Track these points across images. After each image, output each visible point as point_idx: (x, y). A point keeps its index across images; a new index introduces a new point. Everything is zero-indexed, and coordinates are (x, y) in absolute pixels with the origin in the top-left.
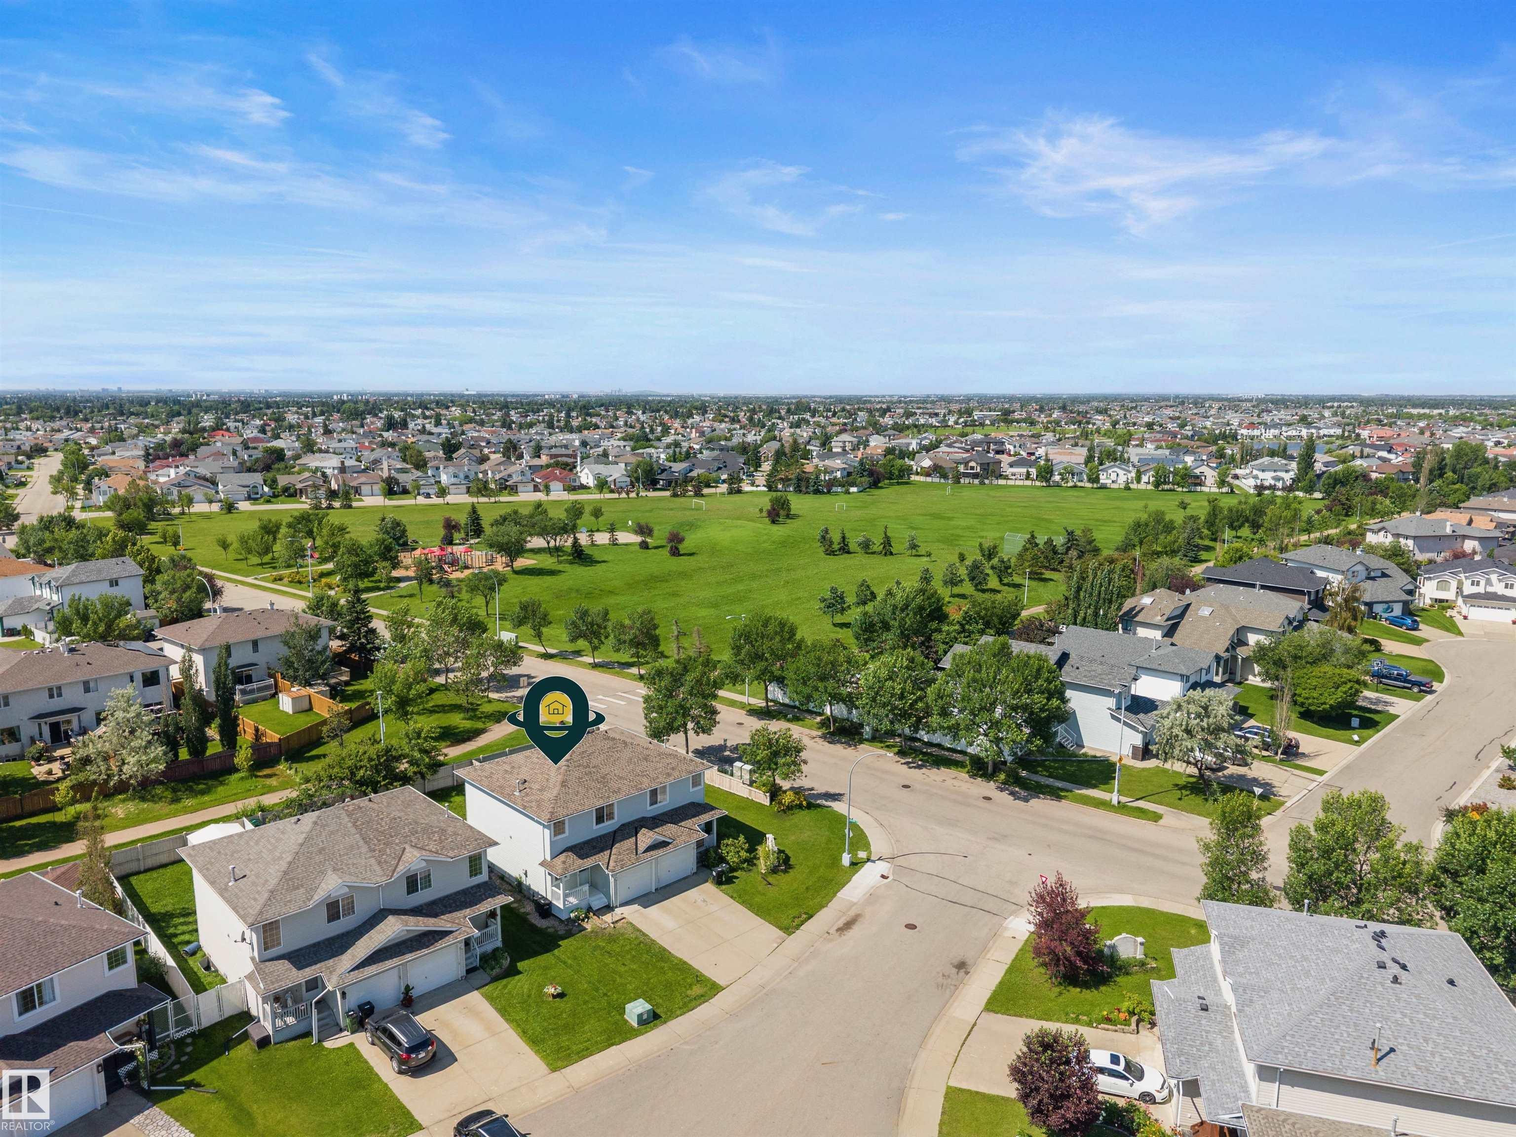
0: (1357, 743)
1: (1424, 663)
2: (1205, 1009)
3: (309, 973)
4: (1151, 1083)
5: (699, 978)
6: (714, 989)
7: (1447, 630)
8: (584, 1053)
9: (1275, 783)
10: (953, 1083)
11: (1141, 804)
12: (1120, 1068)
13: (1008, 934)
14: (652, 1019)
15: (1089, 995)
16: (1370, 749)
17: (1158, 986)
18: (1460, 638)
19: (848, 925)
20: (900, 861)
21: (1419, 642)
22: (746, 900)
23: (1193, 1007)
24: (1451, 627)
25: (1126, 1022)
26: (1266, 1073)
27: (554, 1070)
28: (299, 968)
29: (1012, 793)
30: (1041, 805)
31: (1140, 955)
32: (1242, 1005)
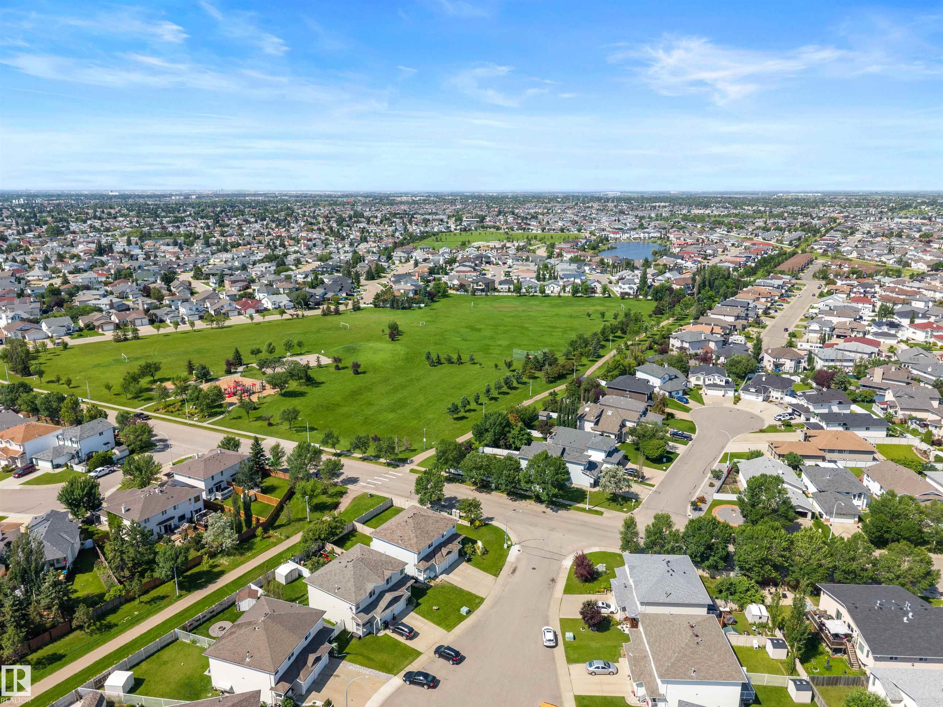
0: (665, 470)
1: (689, 423)
2: (626, 587)
3: (370, 615)
4: (612, 609)
5: (477, 597)
6: (482, 600)
7: (699, 402)
8: (455, 625)
9: (639, 493)
10: (561, 617)
11: (596, 508)
12: (605, 606)
13: (564, 567)
14: (469, 612)
15: (591, 584)
16: (669, 472)
17: (612, 580)
18: (703, 407)
19: (514, 571)
20: (522, 544)
21: (687, 410)
22: (478, 566)
23: (623, 587)
24: (700, 400)
25: (604, 592)
26: (642, 604)
27: (449, 632)
28: (368, 614)
29: (552, 509)
30: (562, 513)
31: (604, 570)
32: (636, 586)
